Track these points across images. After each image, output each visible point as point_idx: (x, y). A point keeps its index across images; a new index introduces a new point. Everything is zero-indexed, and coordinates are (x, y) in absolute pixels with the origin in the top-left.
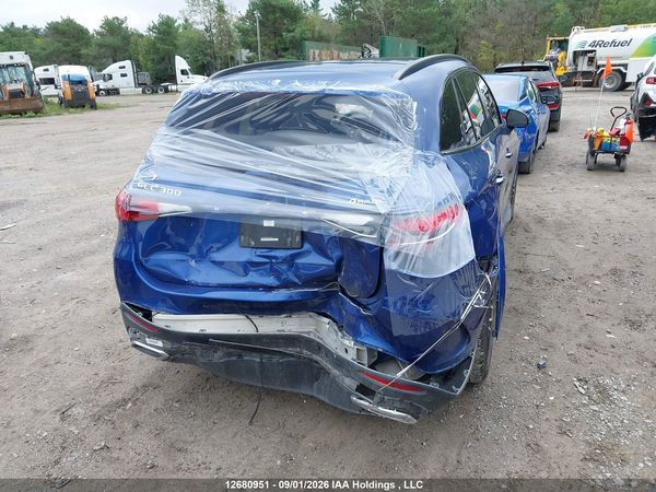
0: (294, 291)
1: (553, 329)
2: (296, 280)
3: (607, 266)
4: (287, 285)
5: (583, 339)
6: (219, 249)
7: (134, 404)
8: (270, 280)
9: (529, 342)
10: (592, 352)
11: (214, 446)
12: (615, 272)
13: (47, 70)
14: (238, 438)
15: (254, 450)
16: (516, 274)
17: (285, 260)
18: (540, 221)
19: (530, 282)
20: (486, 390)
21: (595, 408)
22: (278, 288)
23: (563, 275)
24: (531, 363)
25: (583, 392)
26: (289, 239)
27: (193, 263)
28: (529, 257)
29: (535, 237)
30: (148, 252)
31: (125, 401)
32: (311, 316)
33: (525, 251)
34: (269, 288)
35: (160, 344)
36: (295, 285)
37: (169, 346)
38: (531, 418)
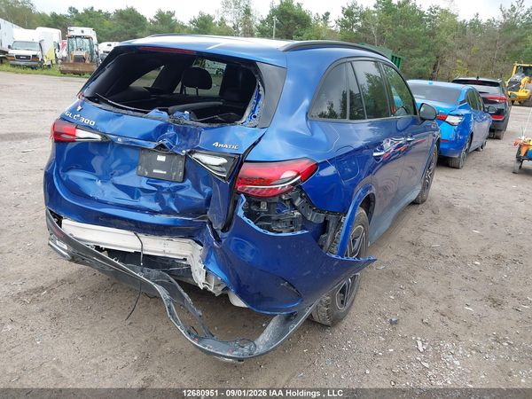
0: (173, 217)
1: (420, 294)
2: (175, 209)
3: (493, 251)
4: (168, 211)
5: (442, 307)
6: (120, 175)
7: (49, 292)
8: (156, 206)
9: (394, 301)
10: (445, 319)
11: (93, 335)
12: (497, 257)
13: (110, 45)
14: (113, 333)
15: (122, 344)
16: (408, 244)
17: (169, 191)
18: (450, 207)
19: (417, 253)
20: (336, 334)
21: (427, 365)
22: (160, 213)
23: (449, 252)
24: (385, 318)
25: (421, 350)
26: (174, 174)
27: (99, 183)
28: (425, 233)
29: (439, 218)
30: (67, 169)
31: (43, 289)
32: (189, 243)
33: (424, 228)
34: (152, 212)
35: (65, 247)
36: (174, 213)
37: (71, 250)
38: (365, 363)
